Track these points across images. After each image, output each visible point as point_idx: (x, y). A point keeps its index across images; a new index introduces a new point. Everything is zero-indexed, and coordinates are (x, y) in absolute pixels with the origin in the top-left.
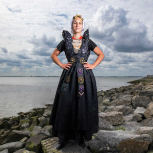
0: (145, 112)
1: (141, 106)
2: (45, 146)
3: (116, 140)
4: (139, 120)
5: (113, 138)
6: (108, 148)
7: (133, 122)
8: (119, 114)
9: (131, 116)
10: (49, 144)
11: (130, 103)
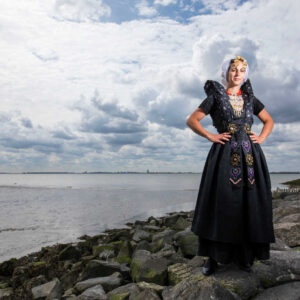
2: (177, 274)
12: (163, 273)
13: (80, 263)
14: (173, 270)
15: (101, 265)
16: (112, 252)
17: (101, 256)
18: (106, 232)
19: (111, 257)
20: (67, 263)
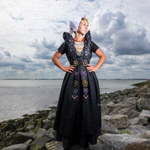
1: (146, 109)
3: (121, 144)
5: (119, 142)
7: (139, 125)
9: (136, 120)
10: (54, 147)
12: (43, 147)
16: (33, 126)
17: (27, 128)
18: (38, 112)
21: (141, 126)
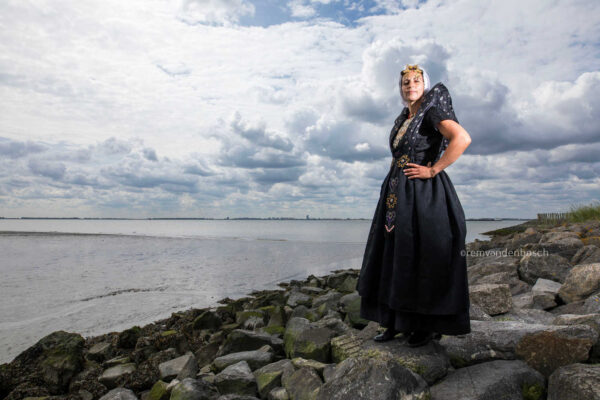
0: (563, 289)
1: (546, 276)
2: (343, 348)
3: (510, 334)
4: (548, 306)
5: (503, 332)
6: (493, 353)
7: (535, 310)
8: (502, 289)
9: (526, 298)
10: (351, 345)
11: (515, 272)
12: (326, 346)
13: (219, 333)
14: (338, 344)
15: (247, 336)
16: (261, 320)
17: (247, 324)
18: (254, 294)
19: (259, 326)
20: (203, 333)
21: (539, 311)
